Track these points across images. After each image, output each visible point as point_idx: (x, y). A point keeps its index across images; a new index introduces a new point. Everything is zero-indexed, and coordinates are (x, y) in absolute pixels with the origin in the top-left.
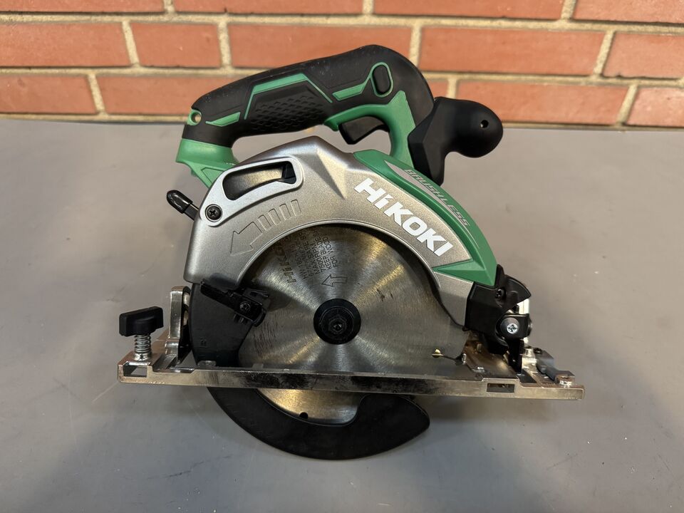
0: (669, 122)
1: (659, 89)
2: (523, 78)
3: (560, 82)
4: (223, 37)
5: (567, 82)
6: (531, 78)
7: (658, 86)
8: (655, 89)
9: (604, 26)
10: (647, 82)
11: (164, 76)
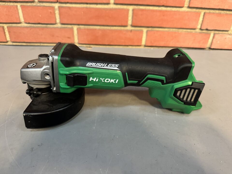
0: (226, 47)
1: (222, 34)
2: (171, 30)
3: (185, 31)
4: (57, 12)
5: (188, 32)
6: (174, 30)
7: (221, 34)
8: (220, 34)
9: (200, 10)
10: (217, 32)
11: (34, 27)
